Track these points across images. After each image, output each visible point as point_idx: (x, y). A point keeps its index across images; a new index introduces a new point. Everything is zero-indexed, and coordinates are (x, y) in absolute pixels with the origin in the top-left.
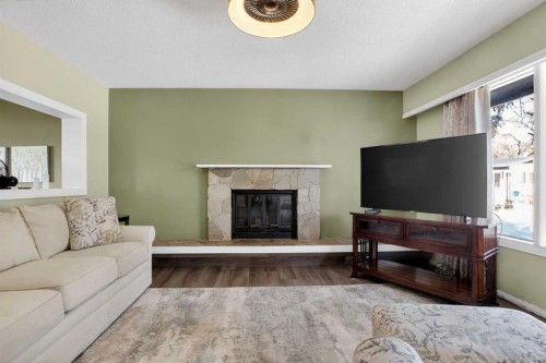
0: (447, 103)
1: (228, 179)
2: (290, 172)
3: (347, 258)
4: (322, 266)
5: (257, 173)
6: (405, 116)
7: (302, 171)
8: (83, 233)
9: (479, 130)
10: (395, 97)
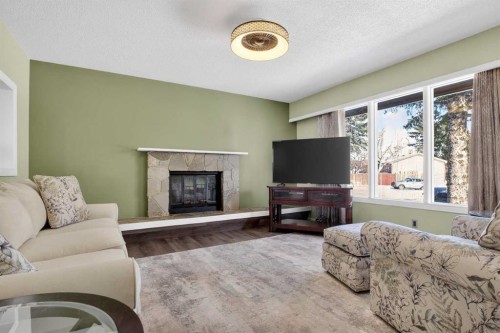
0: (320, 116)
1: (167, 162)
2: (217, 157)
3: (261, 221)
4: (243, 229)
5: (191, 157)
6: (291, 120)
7: (226, 157)
8: (62, 210)
9: (341, 134)
10: (284, 107)
